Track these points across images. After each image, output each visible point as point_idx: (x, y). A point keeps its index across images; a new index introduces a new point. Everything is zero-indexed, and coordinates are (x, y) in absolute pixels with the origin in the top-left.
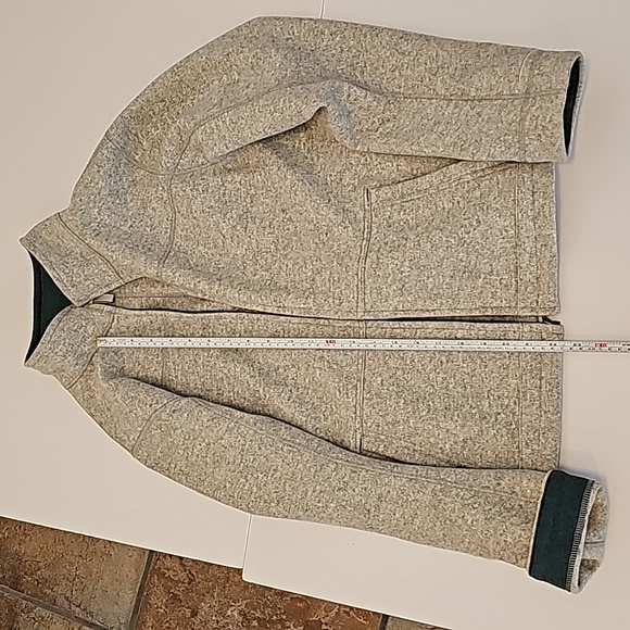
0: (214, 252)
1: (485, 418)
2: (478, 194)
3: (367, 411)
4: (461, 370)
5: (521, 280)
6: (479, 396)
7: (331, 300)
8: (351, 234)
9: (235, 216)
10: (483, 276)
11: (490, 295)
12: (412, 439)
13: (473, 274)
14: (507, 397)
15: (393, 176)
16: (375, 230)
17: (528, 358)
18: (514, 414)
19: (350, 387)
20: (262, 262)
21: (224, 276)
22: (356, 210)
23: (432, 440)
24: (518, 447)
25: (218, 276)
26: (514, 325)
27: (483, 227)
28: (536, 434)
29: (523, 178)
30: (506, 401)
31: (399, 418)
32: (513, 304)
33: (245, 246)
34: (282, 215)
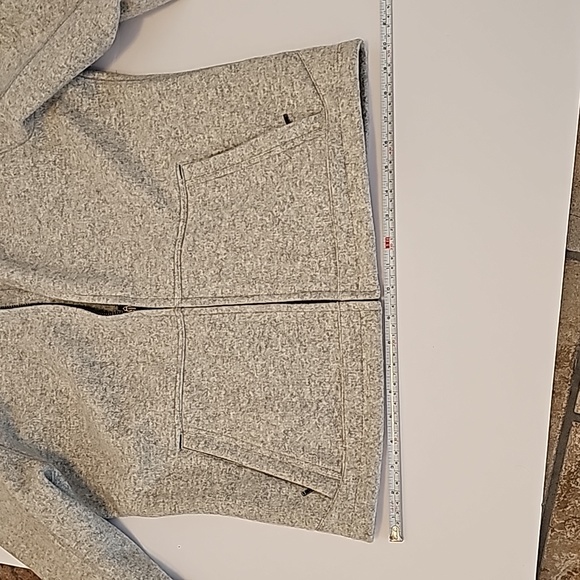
0: (29, 239)
1: (306, 406)
2: (291, 167)
3: (186, 404)
4: (280, 355)
5: (340, 262)
6: (300, 384)
7: (148, 287)
8: (166, 215)
9: (51, 199)
10: (301, 258)
11: (309, 279)
12: (233, 433)
13: (292, 256)
14: (329, 382)
15: (205, 149)
16: (191, 210)
17: (348, 339)
19: (169, 379)
20: (79, 248)
21: (41, 265)
22: (171, 188)
23: (253, 433)
24: (341, 437)
25: (34, 267)
26: (331, 304)
27: (297, 204)
28: (359, 421)
29: (333, 149)
30: (328, 386)
31: (220, 410)
32: (333, 288)
33: (61, 232)
34: (97, 196)
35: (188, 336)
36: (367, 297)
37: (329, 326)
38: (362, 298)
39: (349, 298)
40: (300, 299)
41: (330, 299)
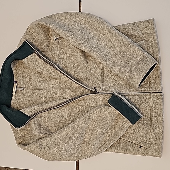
1: (140, 122)
5: (151, 82)
8: (97, 68)
9: (63, 63)
14: (147, 116)
16: (104, 66)
17: (153, 104)
18: (149, 121)
24: (151, 131)
26: (148, 94)
28: (156, 127)
29: (150, 50)
32: (148, 89)
34: (77, 63)
35: (103, 102)
36: (159, 92)
37: (147, 100)
38: (157, 92)
39: (153, 92)
40: (138, 92)
41: (148, 92)
